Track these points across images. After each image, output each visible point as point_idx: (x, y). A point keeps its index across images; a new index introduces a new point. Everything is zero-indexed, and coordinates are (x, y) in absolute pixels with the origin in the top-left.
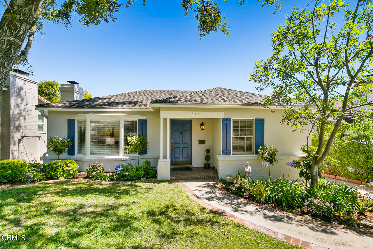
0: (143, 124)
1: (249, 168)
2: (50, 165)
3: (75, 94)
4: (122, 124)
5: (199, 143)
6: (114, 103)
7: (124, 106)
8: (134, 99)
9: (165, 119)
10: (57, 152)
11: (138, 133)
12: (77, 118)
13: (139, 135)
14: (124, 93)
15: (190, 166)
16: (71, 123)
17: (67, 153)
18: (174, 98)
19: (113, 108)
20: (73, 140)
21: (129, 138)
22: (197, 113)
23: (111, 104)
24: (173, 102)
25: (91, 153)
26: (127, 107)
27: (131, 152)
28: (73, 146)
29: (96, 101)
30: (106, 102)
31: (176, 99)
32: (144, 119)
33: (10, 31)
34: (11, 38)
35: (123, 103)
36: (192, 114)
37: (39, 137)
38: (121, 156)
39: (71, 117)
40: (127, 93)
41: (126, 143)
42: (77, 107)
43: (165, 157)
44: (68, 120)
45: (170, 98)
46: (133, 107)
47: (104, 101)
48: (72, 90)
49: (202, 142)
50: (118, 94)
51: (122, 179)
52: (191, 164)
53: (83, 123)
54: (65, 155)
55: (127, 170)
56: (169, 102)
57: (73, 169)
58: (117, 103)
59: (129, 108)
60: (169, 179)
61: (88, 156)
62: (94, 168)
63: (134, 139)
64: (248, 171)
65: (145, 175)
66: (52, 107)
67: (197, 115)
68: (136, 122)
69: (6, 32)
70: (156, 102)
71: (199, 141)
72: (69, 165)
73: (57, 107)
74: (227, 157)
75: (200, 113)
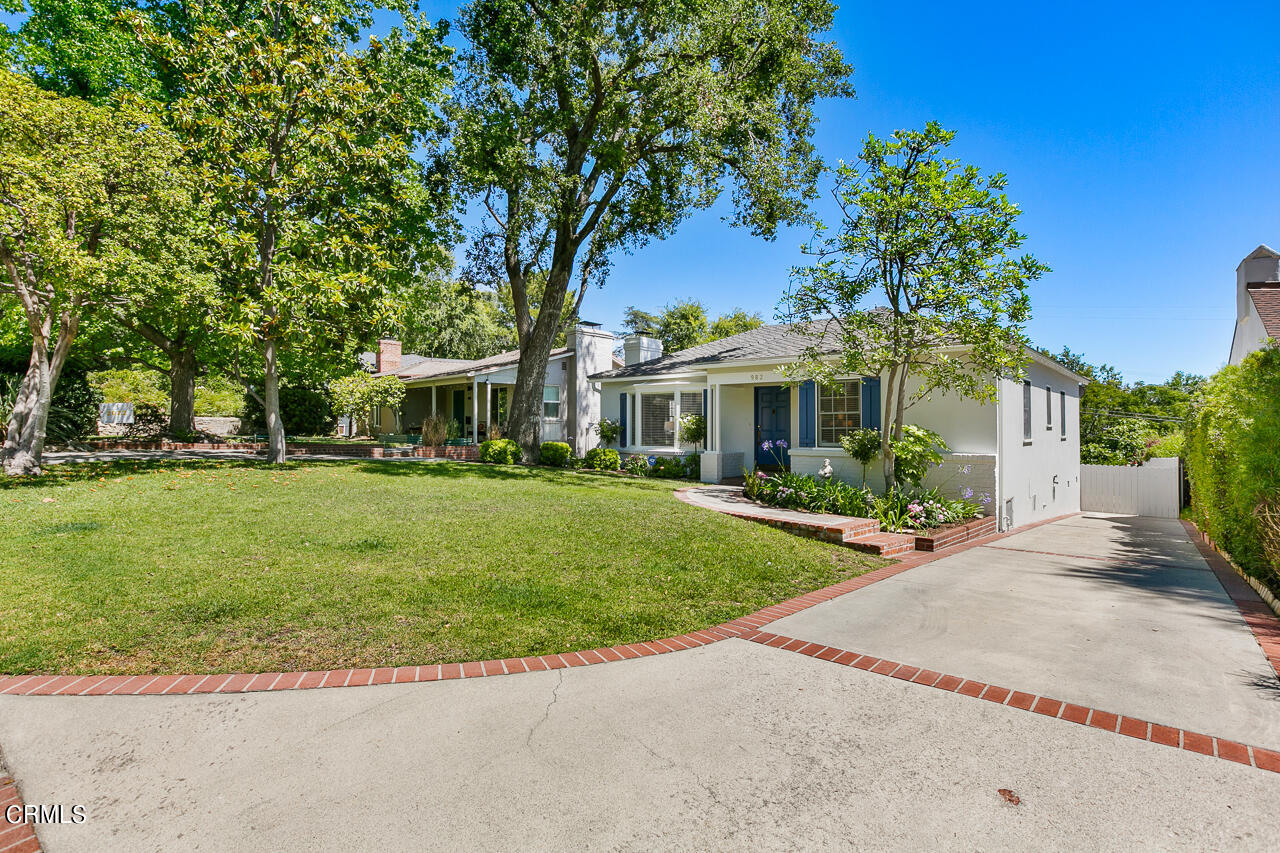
3: (642, 353)
4: (678, 398)
10: (606, 441)
12: (630, 392)
17: (618, 444)
18: (734, 350)
19: (668, 374)
20: (624, 424)
25: (642, 445)
28: (625, 432)
36: (752, 377)
38: (677, 448)
39: (624, 390)
42: (629, 375)
43: (713, 449)
44: (621, 393)
48: (638, 346)
53: (633, 398)
55: (662, 464)
61: (638, 447)
62: (631, 460)
68: (696, 394)
74: (805, 451)
75: (764, 373)
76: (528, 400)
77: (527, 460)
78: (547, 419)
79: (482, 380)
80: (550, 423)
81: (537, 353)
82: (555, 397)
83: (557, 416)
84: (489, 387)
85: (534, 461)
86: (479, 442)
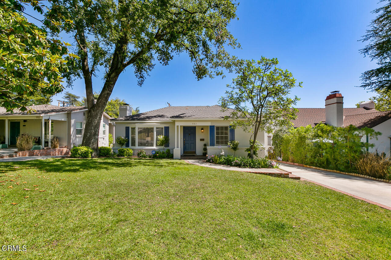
0: (167, 129)
1: (223, 153)
2: (120, 150)
3: (127, 112)
4: (155, 130)
5: (201, 141)
6: (150, 116)
7: (157, 119)
8: (161, 114)
9: (178, 126)
10: (121, 145)
11: (164, 135)
12: (131, 126)
13: (165, 136)
14: (156, 109)
15: (195, 154)
16: (127, 129)
17: (125, 146)
18: (183, 114)
19: (150, 120)
20: (129, 138)
21: (159, 137)
22: (195, 123)
23: (149, 118)
24: (182, 117)
25: (138, 146)
26: (158, 120)
27: (160, 145)
28: (128, 142)
29: (140, 116)
30: (146, 117)
31: (184, 115)
32: (168, 126)
33: (108, 89)
34: (108, 92)
35: (155, 117)
36: (193, 123)
37: (104, 138)
38: (155, 147)
39: (128, 126)
40: (158, 109)
41: (157, 140)
42: (131, 120)
43: (178, 147)
44: (126, 127)
45: (181, 114)
46: (161, 120)
47: (145, 116)
48: (126, 109)
49: (202, 140)
50: (152, 110)
51: (155, 157)
52: (196, 153)
53: (134, 129)
54: (124, 146)
55: (158, 153)
56: (180, 117)
57: (131, 152)
58: (152, 117)
59: (159, 120)
60: (180, 158)
61: (137, 147)
62: (141, 153)
63: (161, 137)
64: (222, 154)
65: (167, 156)
66: (118, 120)
67: (195, 124)
68: (163, 128)
69: (106, 89)
70: (173, 117)
71: (201, 139)
72: (129, 150)
73: (120, 120)
74: (212, 147)
75: (197, 122)
76: (95, 128)
77: (95, 155)
78: (77, 136)
79: (47, 118)
80: (79, 137)
81: (100, 109)
82: (80, 126)
83: (81, 135)
84: (50, 121)
85: (97, 155)
86: (45, 146)
